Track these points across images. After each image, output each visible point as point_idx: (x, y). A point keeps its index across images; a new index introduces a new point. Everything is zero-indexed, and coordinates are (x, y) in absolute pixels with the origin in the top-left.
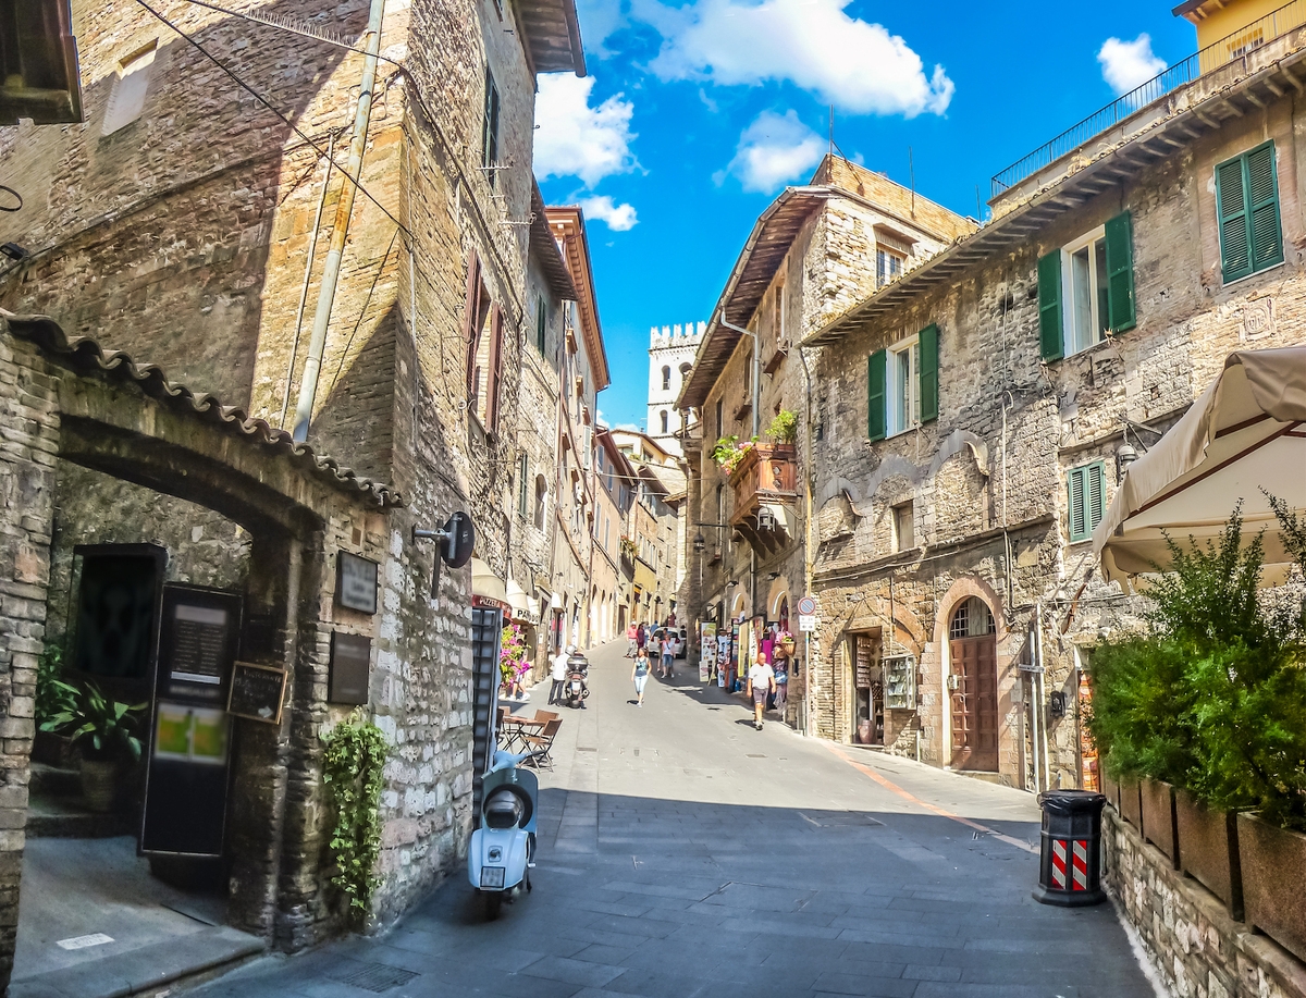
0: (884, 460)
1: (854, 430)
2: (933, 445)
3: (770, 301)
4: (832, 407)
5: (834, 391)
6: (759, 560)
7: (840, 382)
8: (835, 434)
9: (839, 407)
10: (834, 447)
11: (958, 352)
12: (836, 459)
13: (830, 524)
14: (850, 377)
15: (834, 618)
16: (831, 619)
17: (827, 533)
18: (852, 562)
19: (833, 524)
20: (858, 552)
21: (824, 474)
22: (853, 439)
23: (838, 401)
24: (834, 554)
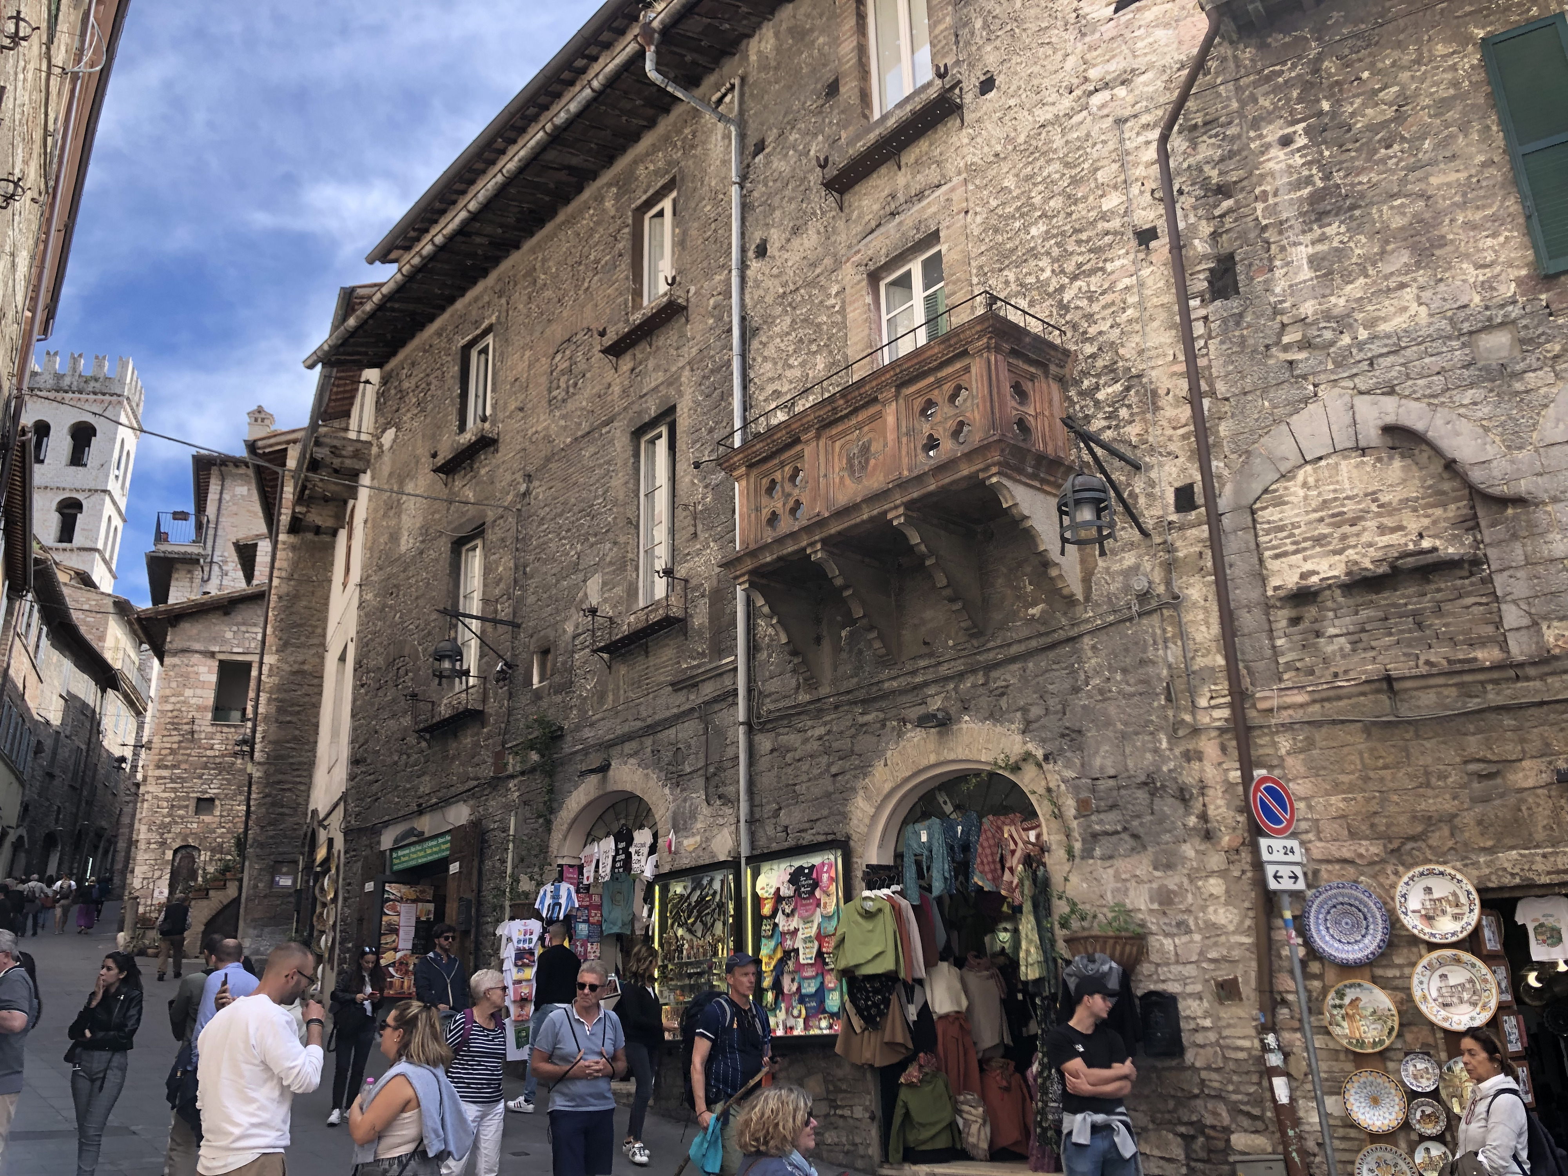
1: (1424, 254)
4: (1280, 203)
5: (1281, 160)
7: (1316, 132)
8: (1306, 274)
9: (1315, 199)
10: (1308, 308)
12: (1332, 343)
13: (1325, 536)
14: (1369, 111)
15: (1395, 845)
16: (1372, 849)
17: (1308, 566)
18: (1486, 655)
19: (1344, 537)
20: (1512, 616)
21: (1265, 390)
22: (1422, 277)
23: (1309, 180)
24: (1363, 630)
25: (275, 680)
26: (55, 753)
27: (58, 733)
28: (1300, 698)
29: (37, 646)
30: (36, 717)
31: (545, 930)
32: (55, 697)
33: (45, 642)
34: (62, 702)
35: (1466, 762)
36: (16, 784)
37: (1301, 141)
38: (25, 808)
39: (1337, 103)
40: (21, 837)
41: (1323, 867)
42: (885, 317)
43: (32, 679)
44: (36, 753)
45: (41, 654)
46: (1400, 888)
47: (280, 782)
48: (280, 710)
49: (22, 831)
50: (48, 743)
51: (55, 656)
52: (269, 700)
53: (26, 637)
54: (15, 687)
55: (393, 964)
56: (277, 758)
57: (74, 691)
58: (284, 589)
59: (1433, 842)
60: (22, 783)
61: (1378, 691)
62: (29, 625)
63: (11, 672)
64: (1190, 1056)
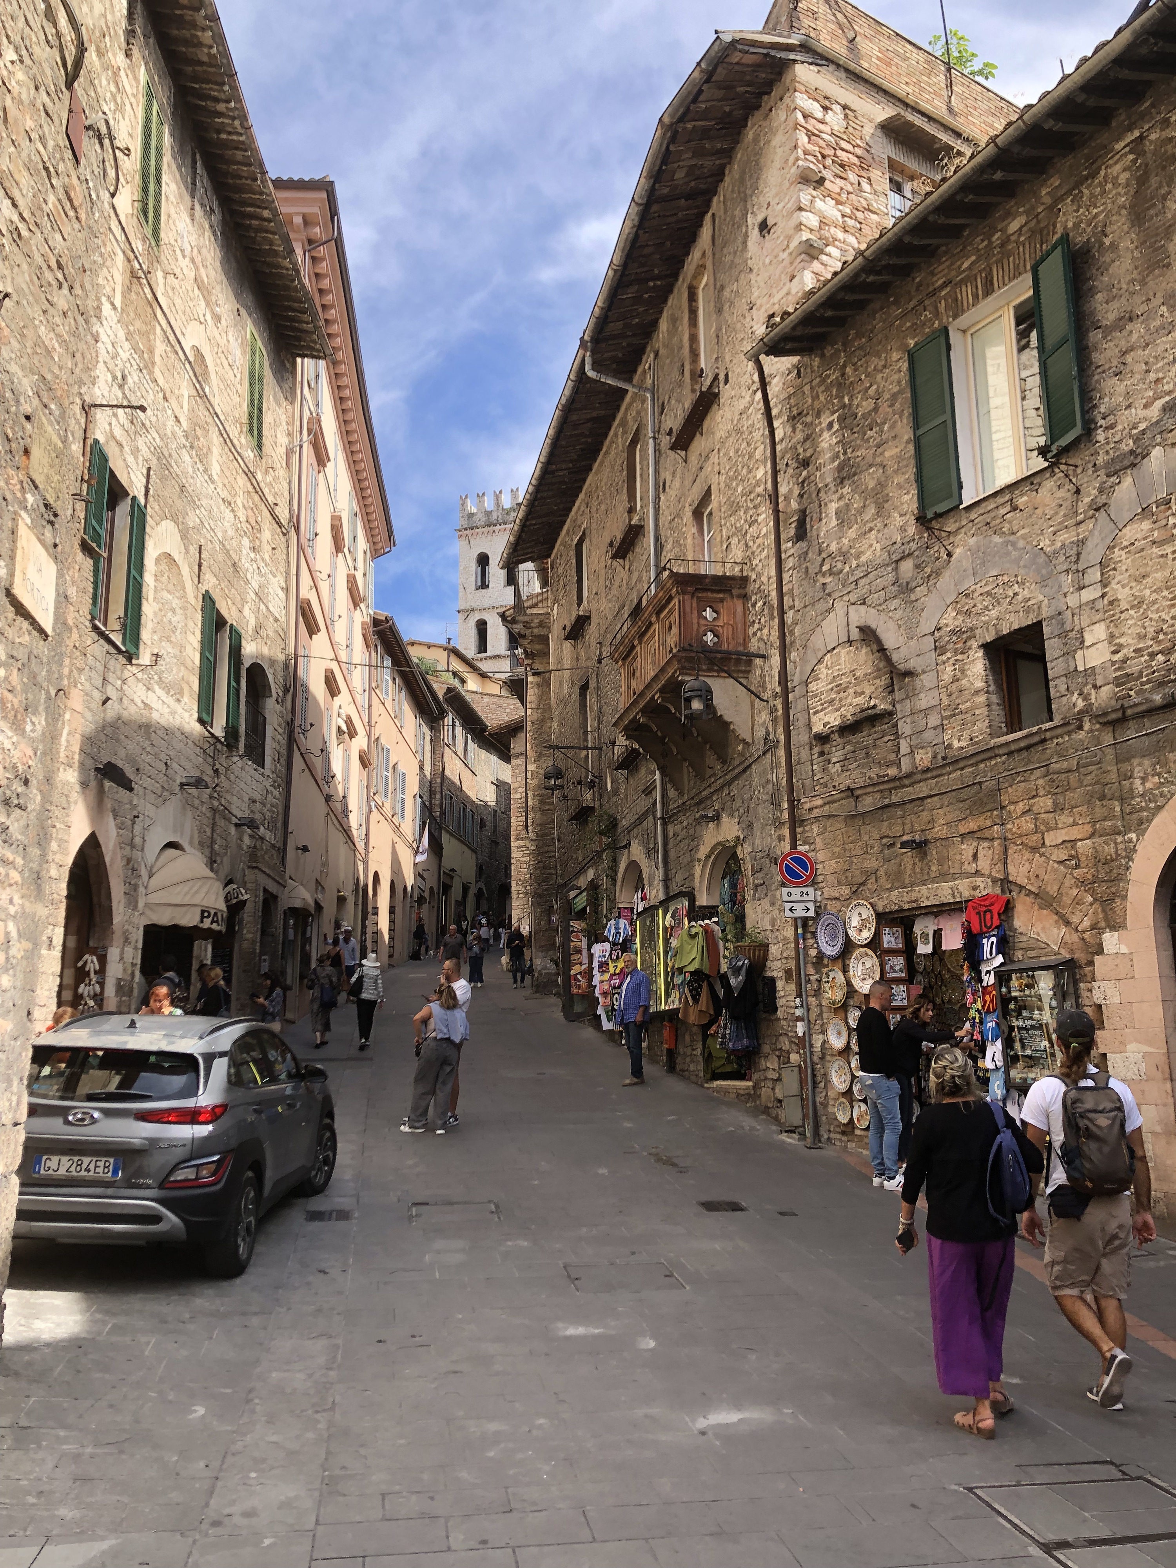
0: (958, 552)
1: (880, 507)
2: (1090, 493)
3: (674, 320)
4: (826, 472)
5: (827, 441)
6: (672, 793)
7: (842, 419)
8: (834, 522)
9: (840, 468)
10: (834, 547)
11: (1143, 283)
12: (841, 571)
13: (833, 700)
14: (864, 403)
15: (854, 889)
16: (846, 891)
17: (826, 720)
18: (892, 772)
19: (841, 700)
20: (904, 748)
21: (813, 604)
22: (879, 523)
23: (838, 457)
24: (846, 759)
25: (536, 781)
26: (495, 826)
27: (495, 811)
28: (819, 802)
29: (466, 750)
30: (476, 801)
31: (612, 950)
32: (489, 784)
33: (472, 745)
34: (494, 787)
35: (881, 838)
36: (468, 852)
37: (836, 426)
38: (480, 869)
39: (851, 399)
40: (480, 890)
41: (830, 902)
42: (706, 539)
43: (466, 775)
44: (481, 828)
45: (470, 754)
46: (848, 915)
47: (546, 852)
48: (541, 802)
49: (481, 885)
50: (489, 820)
51: (483, 754)
52: (534, 796)
53: (454, 744)
54: (453, 782)
55: (580, 973)
56: (542, 836)
57: (502, 778)
58: (535, 716)
59: (870, 886)
60: (474, 851)
61: (848, 797)
62: (454, 736)
63: (447, 773)
64: (780, 1014)
